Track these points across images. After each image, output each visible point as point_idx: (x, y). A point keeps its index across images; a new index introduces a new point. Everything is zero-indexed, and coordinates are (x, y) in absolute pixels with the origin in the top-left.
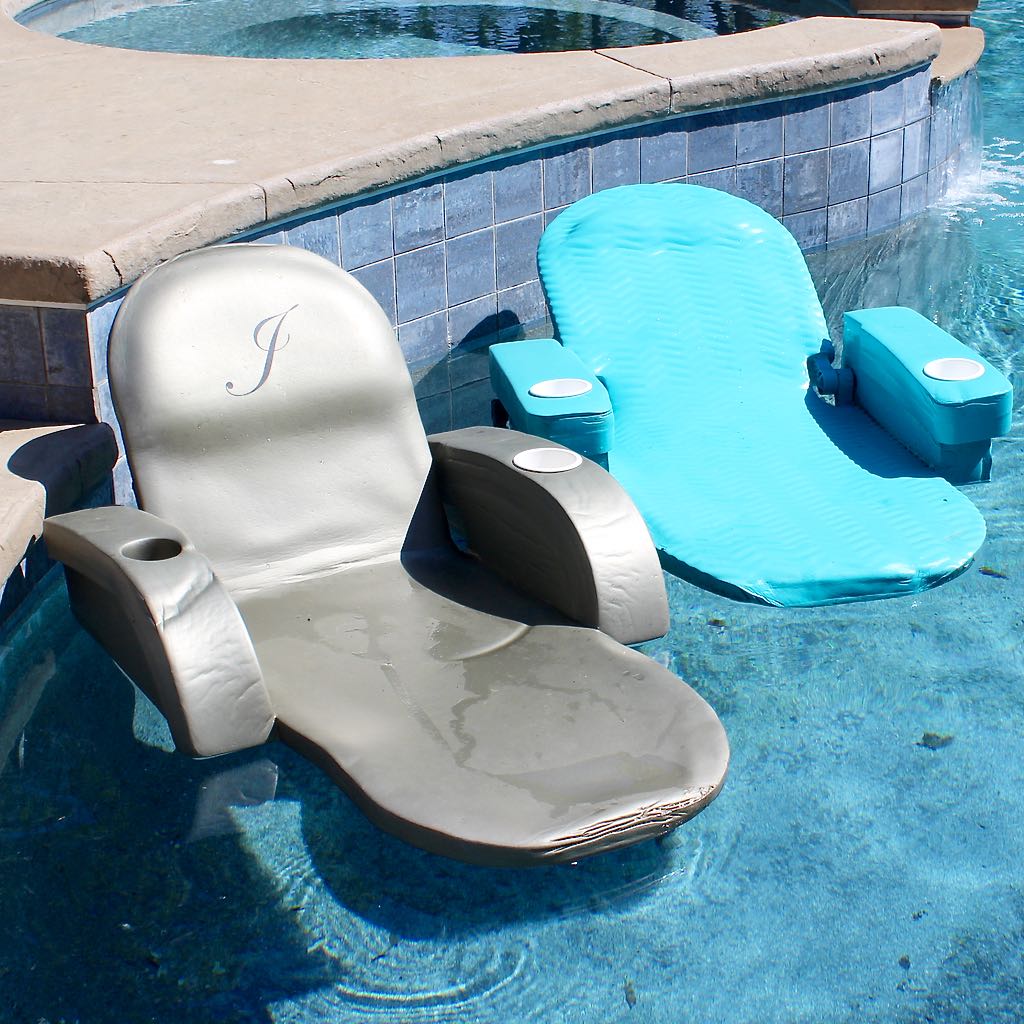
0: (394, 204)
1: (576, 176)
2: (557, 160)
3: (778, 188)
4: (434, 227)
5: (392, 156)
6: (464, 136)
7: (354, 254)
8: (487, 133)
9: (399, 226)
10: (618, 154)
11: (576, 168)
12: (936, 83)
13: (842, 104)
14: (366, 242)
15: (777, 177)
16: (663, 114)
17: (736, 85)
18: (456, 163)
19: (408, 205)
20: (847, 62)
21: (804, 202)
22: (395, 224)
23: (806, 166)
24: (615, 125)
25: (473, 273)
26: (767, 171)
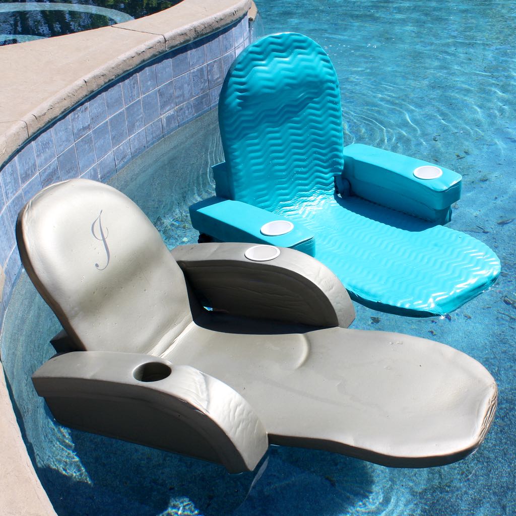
0: (71, 117)
1: (134, 88)
2: (127, 81)
3: (206, 78)
4: (87, 124)
5: (70, 93)
6: (95, 78)
7: (60, 146)
8: (102, 74)
9: (75, 127)
10: (148, 74)
11: (134, 84)
12: (250, 20)
13: (224, 35)
14: (64, 138)
15: (205, 73)
16: (163, 52)
17: (188, 33)
18: (93, 91)
19: (76, 116)
20: (225, 16)
21: (216, 82)
22: (73, 126)
23: (215, 66)
24: (147, 60)
25: (104, 143)
26: (201, 70)
